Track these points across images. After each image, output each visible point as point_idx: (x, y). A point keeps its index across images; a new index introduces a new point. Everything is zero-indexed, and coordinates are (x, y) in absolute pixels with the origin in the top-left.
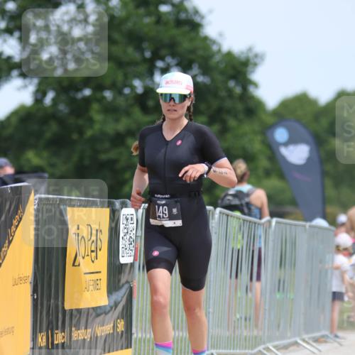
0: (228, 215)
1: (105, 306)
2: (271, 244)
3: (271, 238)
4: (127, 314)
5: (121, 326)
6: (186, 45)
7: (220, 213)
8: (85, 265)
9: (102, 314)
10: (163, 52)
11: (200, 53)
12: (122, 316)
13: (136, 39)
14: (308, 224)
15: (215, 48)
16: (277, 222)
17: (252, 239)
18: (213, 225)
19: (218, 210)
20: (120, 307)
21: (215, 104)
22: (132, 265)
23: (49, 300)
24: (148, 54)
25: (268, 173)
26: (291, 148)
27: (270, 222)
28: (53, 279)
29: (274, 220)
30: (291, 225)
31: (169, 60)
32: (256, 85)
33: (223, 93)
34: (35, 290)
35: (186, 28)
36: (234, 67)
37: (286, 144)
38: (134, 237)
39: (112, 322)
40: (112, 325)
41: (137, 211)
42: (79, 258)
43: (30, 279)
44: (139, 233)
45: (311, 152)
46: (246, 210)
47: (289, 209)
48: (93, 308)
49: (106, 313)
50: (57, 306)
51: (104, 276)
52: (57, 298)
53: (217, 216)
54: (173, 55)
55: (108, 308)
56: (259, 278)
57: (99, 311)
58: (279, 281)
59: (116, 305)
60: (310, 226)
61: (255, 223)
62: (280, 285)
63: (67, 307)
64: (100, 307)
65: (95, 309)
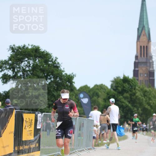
1: (33, 140)
2: (77, 124)
3: (77, 122)
4: (39, 142)
5: (37, 145)
6: (56, 72)
8: (28, 129)
12: (37, 142)
13: (43, 71)
14: (87, 119)
15: (64, 73)
16: (79, 118)
20: (37, 140)
22: (40, 129)
23: (18, 138)
24: (46, 74)
26: (84, 99)
27: (77, 118)
28: (20, 132)
30: (82, 119)
32: (74, 83)
34: (15, 135)
35: (56, 68)
36: (68, 78)
37: (83, 98)
38: (41, 122)
39: (35, 144)
41: (42, 114)
42: (26, 127)
43: (13, 132)
44: (42, 121)
45: (89, 100)
47: (82, 115)
49: (33, 142)
50: (20, 140)
51: (33, 132)
52: (20, 137)
54: (52, 75)
55: (34, 141)
57: (31, 141)
59: (36, 139)
62: (79, 135)
63: (23, 140)
65: (30, 140)
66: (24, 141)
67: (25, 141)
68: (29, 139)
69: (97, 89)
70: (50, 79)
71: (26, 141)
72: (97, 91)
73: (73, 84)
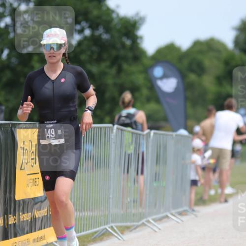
0: (122, 130)
1: (41, 197)
2: (150, 148)
3: (150, 144)
7: (117, 128)
9: (39, 202)
10: (80, 18)
11: (104, 18)
14: (174, 134)
15: (114, 15)
16: (154, 134)
17: (138, 145)
18: (113, 137)
19: (116, 126)
21: (114, 53)
23: (5, 194)
25: (148, 100)
27: (149, 133)
29: (152, 132)
30: (163, 135)
31: (84, 24)
32: (141, 38)
33: (119, 46)
36: (126, 28)
37: (161, 78)
39: (46, 208)
40: (46, 209)
45: (178, 83)
46: (134, 126)
47: (162, 124)
48: (32, 198)
49: (42, 202)
52: (10, 192)
53: (115, 131)
54: (87, 20)
55: (43, 199)
56: (142, 173)
57: (36, 201)
58: (156, 174)
60: (176, 135)
61: (140, 135)
62: (156, 177)
64: (37, 198)
65: (34, 199)
66: (19, 201)
67: (21, 202)
68: (32, 196)
69: (201, 52)
70: (81, 31)
71: (24, 201)
72: (200, 57)
73: (139, 41)
